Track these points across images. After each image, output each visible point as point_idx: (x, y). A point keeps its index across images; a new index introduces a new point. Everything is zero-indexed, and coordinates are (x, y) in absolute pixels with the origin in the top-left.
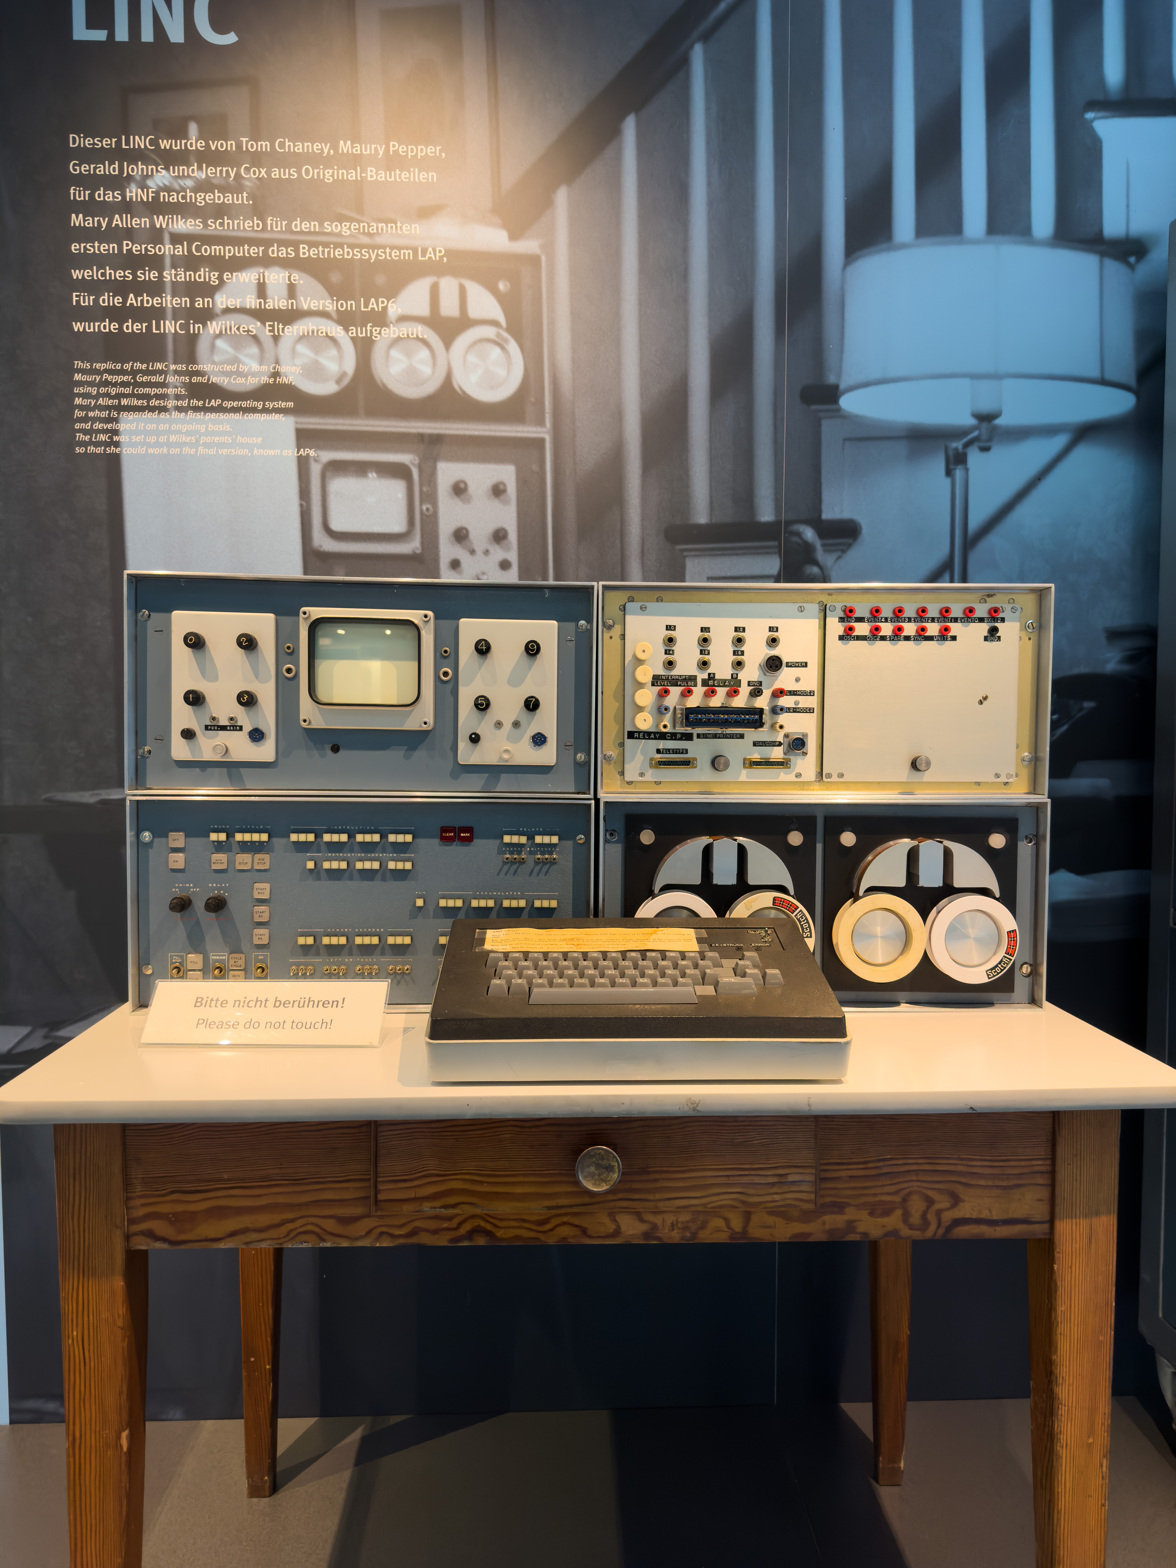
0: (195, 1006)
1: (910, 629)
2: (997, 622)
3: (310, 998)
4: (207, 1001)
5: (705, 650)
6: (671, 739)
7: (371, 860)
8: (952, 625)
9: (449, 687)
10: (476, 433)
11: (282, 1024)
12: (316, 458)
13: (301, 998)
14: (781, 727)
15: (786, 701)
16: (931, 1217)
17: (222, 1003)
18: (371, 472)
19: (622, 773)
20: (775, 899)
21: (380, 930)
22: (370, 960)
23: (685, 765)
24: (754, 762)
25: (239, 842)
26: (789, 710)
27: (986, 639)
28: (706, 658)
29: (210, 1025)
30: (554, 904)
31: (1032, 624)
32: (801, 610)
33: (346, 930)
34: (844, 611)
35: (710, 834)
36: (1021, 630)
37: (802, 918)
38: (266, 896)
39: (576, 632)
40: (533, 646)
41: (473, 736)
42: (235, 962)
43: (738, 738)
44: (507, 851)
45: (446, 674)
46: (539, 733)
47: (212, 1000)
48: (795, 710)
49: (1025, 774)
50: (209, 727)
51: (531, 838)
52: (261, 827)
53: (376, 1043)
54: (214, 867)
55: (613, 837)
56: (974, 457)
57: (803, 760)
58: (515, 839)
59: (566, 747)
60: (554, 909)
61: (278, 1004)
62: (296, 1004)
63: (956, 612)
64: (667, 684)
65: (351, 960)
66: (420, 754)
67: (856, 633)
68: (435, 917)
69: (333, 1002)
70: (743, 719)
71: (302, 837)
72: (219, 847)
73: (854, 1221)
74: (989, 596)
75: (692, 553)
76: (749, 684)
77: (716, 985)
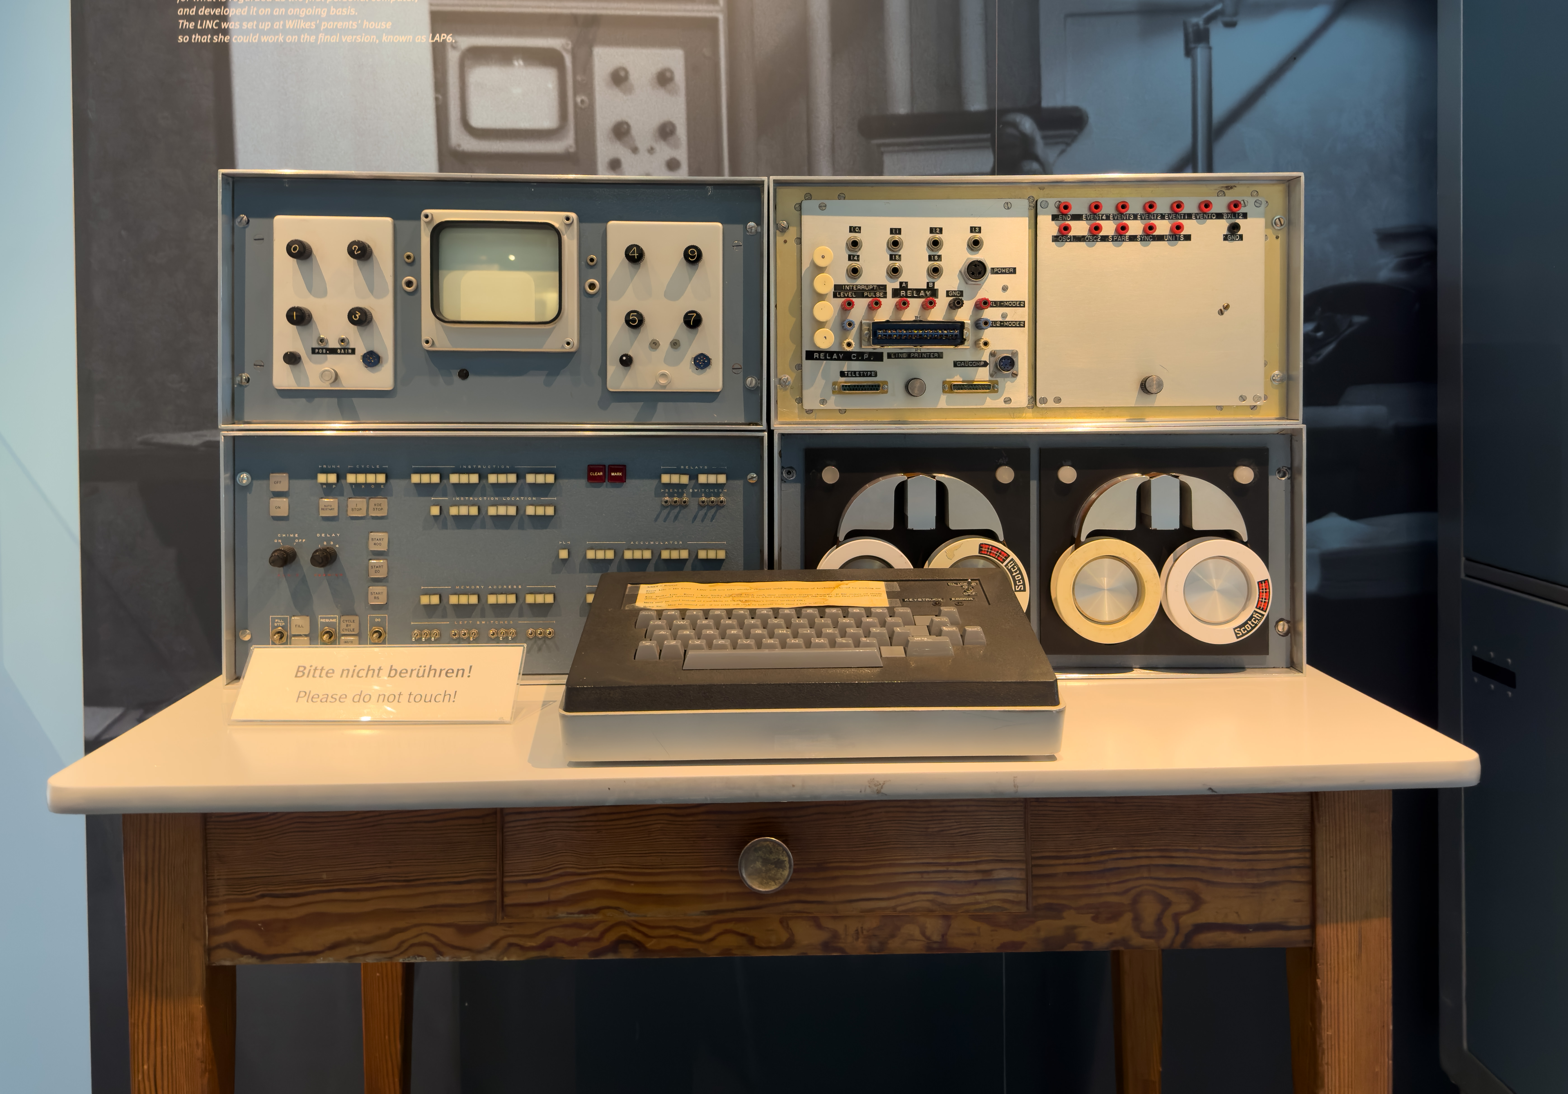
0: (296, 676)
1: (1136, 227)
2: (1238, 218)
3: (431, 666)
4: (310, 670)
5: (895, 255)
6: (857, 360)
7: (506, 504)
8: (1185, 223)
9: (597, 300)
10: (638, 13)
11: (397, 697)
12: (454, 45)
13: (421, 667)
14: (986, 344)
15: (992, 314)
16: (1168, 923)
17: (327, 673)
18: (517, 60)
19: (800, 400)
20: (981, 546)
21: (517, 587)
22: (506, 622)
23: (874, 390)
24: (954, 385)
25: (351, 484)
26: (994, 324)
27: (1226, 238)
28: (897, 264)
29: (313, 697)
30: (721, 555)
31: (1280, 220)
32: (1008, 206)
33: (478, 587)
34: (1058, 208)
35: (905, 471)
36: (1266, 227)
37: (1014, 568)
38: (383, 547)
39: (745, 235)
40: (693, 252)
41: (624, 358)
42: (347, 626)
43: (936, 358)
44: (664, 492)
45: (592, 286)
46: (702, 354)
47: (316, 669)
48: (1002, 324)
49: (1276, 396)
50: (317, 351)
51: (694, 477)
52: (378, 467)
53: (507, 718)
54: (323, 514)
55: (791, 476)
56: (1218, 34)
57: (1012, 382)
58: (675, 479)
59: (734, 371)
60: (722, 561)
61: (393, 673)
62: (415, 673)
63: (1191, 206)
64: (852, 294)
65: (483, 622)
66: (563, 380)
67: (1071, 234)
68: (581, 571)
69: (458, 670)
70: (940, 335)
71: (425, 478)
72: (328, 490)
73: (1075, 927)
74: (1228, 188)
75: (891, 149)
76: (948, 294)
77: (906, 645)
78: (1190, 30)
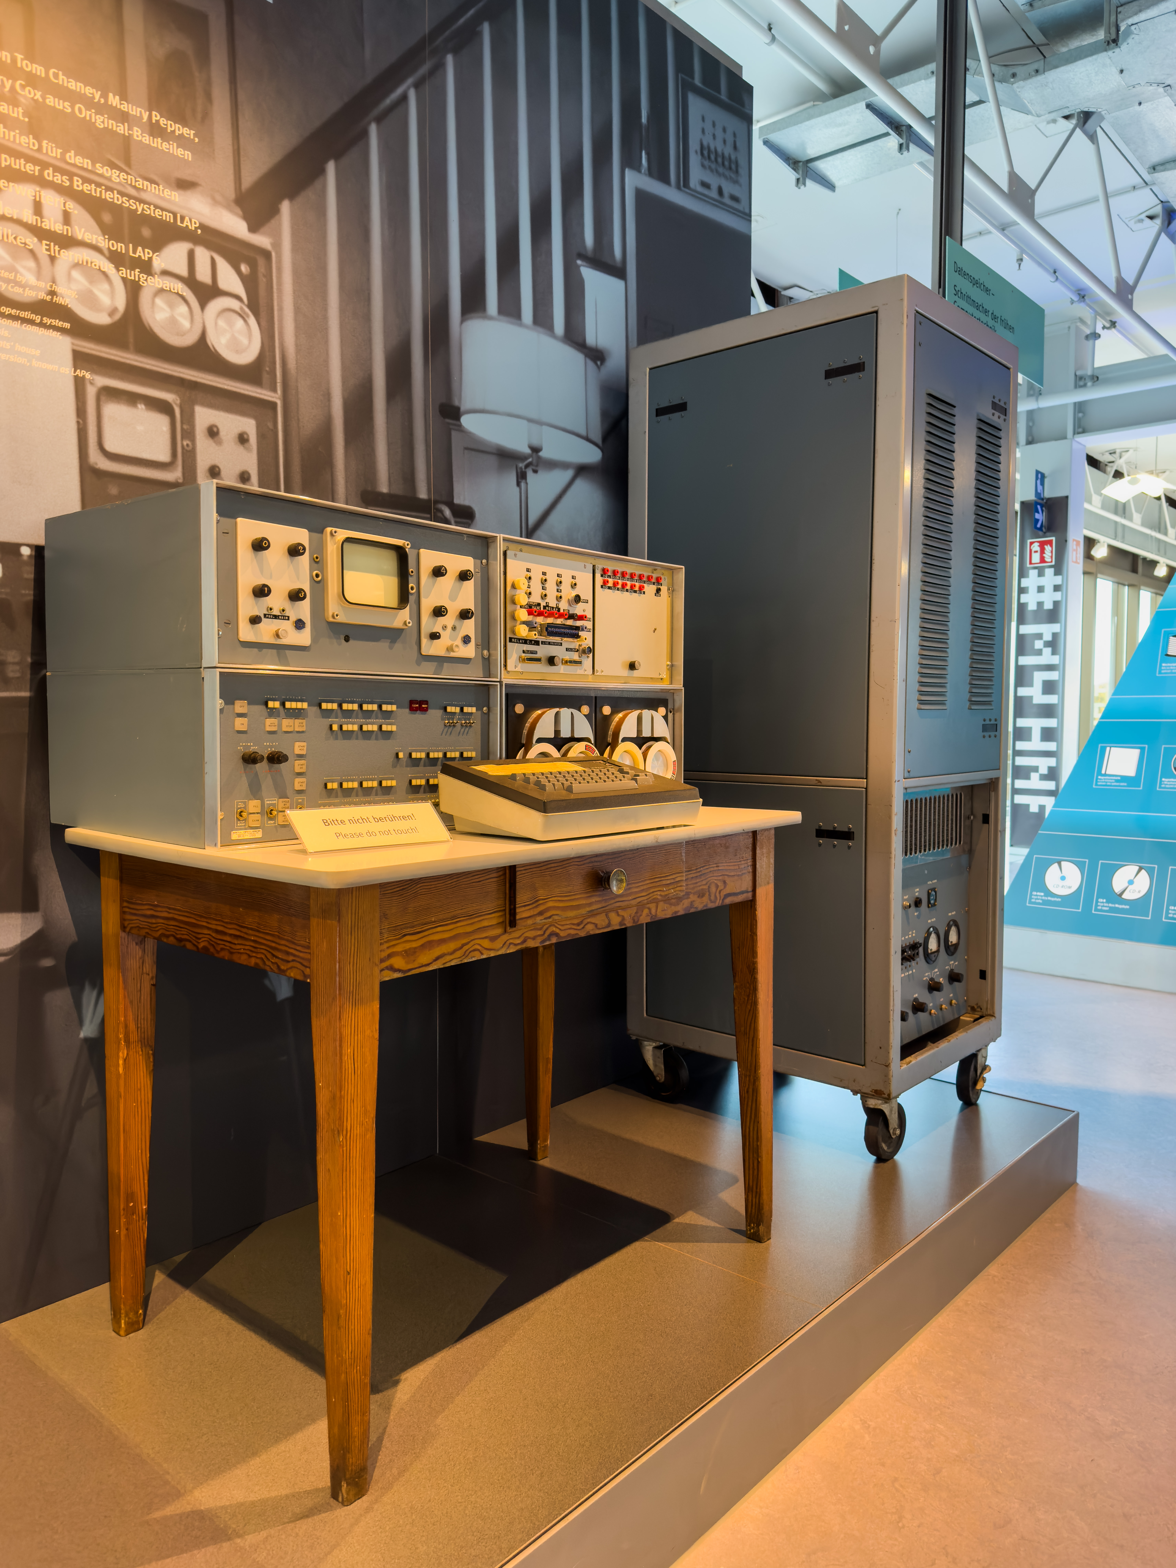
0: (325, 824)
4: (329, 821)
6: (532, 644)
7: (372, 723)
12: (92, 381)
38: (304, 752)
43: (560, 645)
46: (467, 635)
47: (333, 820)
50: (268, 615)
51: (462, 708)
52: (303, 697)
54: (267, 729)
56: (530, 474)
58: (453, 709)
59: (479, 645)
66: (398, 645)
67: (607, 584)
69: (409, 816)
78: (519, 471)
